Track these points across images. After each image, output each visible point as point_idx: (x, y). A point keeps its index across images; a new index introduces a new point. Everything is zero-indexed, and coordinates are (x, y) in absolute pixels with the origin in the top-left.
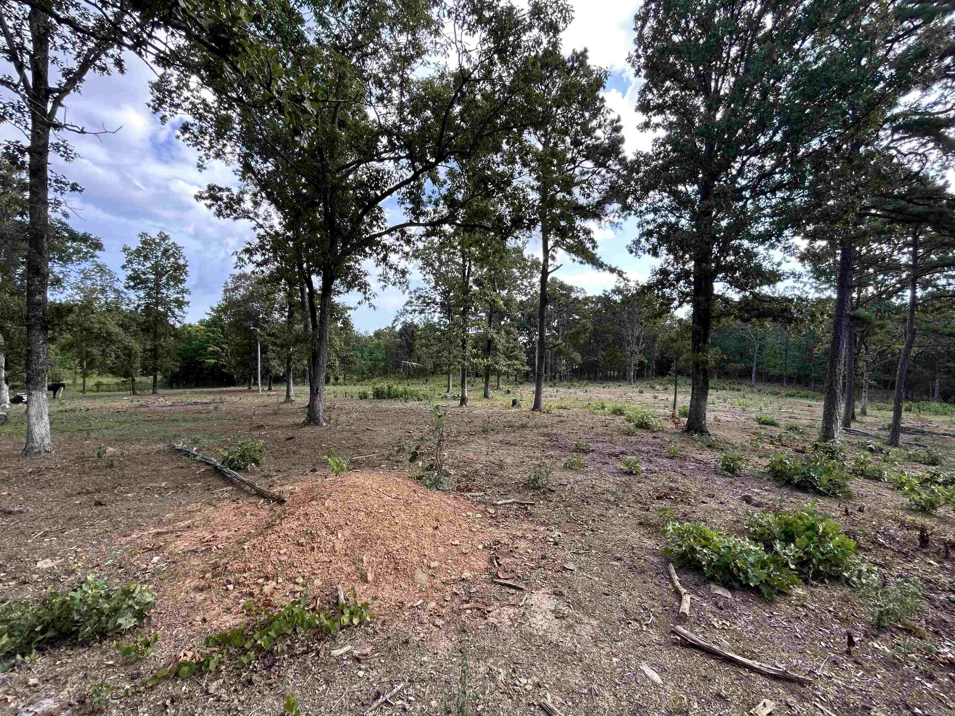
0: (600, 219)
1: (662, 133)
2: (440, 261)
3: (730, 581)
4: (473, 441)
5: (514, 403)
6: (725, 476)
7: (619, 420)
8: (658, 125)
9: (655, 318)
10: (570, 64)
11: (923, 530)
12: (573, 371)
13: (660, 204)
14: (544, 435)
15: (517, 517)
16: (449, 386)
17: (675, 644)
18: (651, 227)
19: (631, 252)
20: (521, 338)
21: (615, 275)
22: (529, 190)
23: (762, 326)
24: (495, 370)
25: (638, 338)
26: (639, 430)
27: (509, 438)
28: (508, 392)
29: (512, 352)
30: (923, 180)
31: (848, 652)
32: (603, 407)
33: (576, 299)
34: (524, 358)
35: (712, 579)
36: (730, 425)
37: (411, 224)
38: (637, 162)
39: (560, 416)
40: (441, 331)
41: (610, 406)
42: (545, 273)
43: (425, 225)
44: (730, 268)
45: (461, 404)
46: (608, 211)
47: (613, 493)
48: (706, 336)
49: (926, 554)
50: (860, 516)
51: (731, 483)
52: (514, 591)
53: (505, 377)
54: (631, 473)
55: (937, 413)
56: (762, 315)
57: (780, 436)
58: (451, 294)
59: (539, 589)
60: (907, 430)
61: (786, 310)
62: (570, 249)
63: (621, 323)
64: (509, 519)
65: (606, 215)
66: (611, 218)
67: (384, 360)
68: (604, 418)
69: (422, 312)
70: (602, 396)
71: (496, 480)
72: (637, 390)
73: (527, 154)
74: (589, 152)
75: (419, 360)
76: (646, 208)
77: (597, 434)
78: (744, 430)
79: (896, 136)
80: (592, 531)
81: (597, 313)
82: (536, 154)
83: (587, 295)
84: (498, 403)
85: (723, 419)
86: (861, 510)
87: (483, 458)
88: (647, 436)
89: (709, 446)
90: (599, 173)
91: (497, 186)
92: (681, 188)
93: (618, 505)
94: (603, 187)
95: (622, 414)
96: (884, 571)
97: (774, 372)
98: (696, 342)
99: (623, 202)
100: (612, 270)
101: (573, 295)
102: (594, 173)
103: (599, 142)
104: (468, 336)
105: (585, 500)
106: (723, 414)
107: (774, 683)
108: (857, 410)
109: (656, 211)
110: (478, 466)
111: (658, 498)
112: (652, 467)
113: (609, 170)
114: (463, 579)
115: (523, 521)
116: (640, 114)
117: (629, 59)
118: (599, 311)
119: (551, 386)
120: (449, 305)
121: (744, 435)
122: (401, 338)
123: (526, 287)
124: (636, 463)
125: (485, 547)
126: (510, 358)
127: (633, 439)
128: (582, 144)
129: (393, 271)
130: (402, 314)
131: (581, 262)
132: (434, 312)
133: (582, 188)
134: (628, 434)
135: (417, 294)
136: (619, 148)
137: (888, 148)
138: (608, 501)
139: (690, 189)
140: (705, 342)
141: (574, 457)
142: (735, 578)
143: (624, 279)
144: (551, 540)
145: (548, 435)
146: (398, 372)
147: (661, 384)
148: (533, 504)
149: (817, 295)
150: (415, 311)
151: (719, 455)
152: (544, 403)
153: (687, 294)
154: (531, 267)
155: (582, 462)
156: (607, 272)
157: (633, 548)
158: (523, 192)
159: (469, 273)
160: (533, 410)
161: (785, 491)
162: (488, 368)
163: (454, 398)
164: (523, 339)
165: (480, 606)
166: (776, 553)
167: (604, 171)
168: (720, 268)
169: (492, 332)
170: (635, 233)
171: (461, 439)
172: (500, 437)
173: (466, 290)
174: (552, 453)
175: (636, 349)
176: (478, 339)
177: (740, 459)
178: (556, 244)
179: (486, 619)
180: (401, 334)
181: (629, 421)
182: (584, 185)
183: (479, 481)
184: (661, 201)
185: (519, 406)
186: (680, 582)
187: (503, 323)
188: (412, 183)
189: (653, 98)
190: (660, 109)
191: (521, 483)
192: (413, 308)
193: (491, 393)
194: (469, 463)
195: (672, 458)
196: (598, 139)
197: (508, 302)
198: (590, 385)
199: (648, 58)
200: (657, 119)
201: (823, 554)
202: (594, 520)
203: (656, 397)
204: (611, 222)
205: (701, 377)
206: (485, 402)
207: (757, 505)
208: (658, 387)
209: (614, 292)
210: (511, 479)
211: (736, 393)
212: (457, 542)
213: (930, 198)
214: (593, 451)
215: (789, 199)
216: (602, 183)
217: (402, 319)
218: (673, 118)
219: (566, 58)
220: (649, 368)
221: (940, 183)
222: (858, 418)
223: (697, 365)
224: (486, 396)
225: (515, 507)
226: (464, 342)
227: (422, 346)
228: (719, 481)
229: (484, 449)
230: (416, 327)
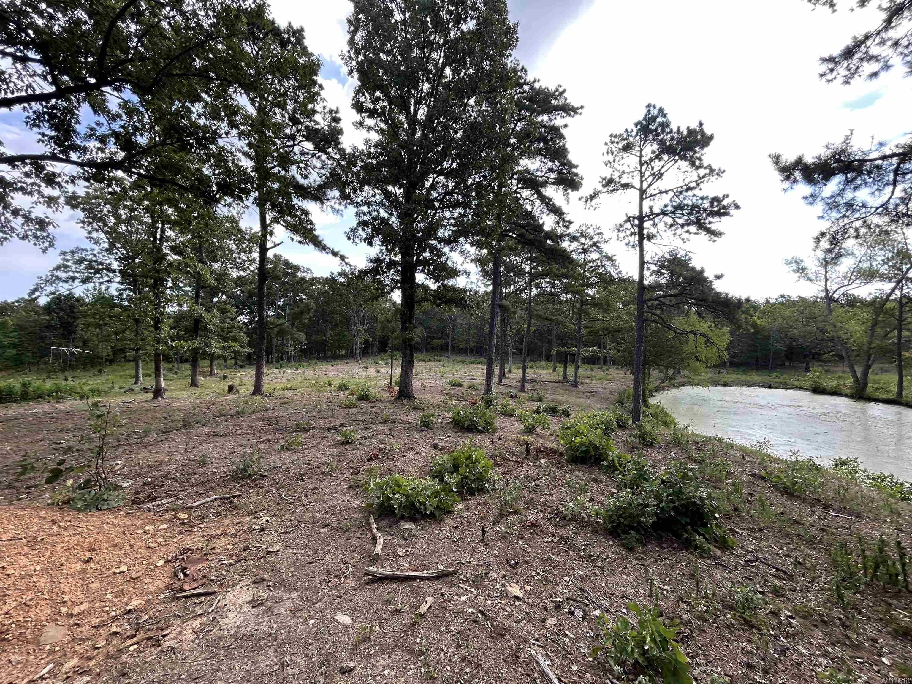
0: (322, 203)
1: (374, 137)
2: (118, 217)
3: (415, 515)
4: (167, 440)
5: (231, 389)
6: (423, 431)
7: (344, 395)
8: (370, 128)
9: (373, 301)
10: (286, 36)
11: (527, 444)
12: (301, 350)
13: (373, 199)
14: (263, 420)
15: (219, 514)
16: (137, 377)
17: (367, 583)
18: (366, 218)
19: (349, 238)
20: (242, 317)
21: (338, 259)
22: (240, 155)
23: (450, 310)
24: (205, 353)
25: (363, 319)
26: (360, 402)
27: (219, 429)
28: (225, 377)
29: (229, 332)
30: (533, 218)
31: (483, 540)
32: (330, 385)
33: (303, 278)
34: (245, 339)
35: (402, 518)
36: (432, 389)
37: (53, 157)
38: (353, 155)
39: (283, 398)
40: (120, 306)
41: (337, 382)
42: (263, 250)
43: (81, 165)
44: (426, 263)
45: (155, 397)
46: (329, 197)
47: (328, 465)
48: (411, 317)
49: (528, 459)
50: (499, 442)
51: (426, 436)
52: (203, 599)
53: (222, 361)
54: (346, 443)
55: (544, 368)
56: (449, 301)
57: (463, 394)
58: (137, 261)
59: (237, 584)
60: (529, 381)
61: (463, 299)
62: (290, 227)
63: (347, 305)
64: (207, 520)
65: (328, 200)
66: (332, 204)
67: (13, 346)
68: (329, 394)
69: (85, 281)
70: (330, 374)
71: (195, 479)
72: (362, 366)
73: (235, 114)
74: (309, 134)
75: (85, 344)
76: (362, 201)
77: (320, 412)
78: (441, 392)
79: (520, 186)
80: (304, 506)
81: (324, 293)
82: (246, 117)
83: (314, 276)
84: (209, 391)
85: (428, 385)
86: (500, 439)
87: (178, 458)
88: (365, 406)
89: (414, 409)
90: (319, 157)
91: (198, 140)
92: (390, 188)
93: (331, 475)
94: (323, 172)
95: (346, 389)
96: (508, 476)
97: (463, 345)
98: (404, 323)
99: (342, 190)
100: (335, 254)
101: (300, 275)
102: (314, 155)
103: (317, 127)
104: (162, 314)
105: (299, 477)
106: (427, 381)
107: (436, 582)
108: (507, 370)
109: (369, 204)
110: (171, 468)
111: (368, 460)
112: (367, 434)
113: (329, 157)
114: (130, 611)
115: (225, 516)
116: (354, 112)
117: (342, 57)
118: (326, 292)
119: (277, 368)
120: (134, 276)
121: (440, 396)
122: (49, 314)
123: (244, 261)
124: (351, 432)
125: (167, 562)
126: (226, 339)
127: (354, 411)
128: (301, 123)
129: (20, 220)
130: (48, 282)
131: (300, 242)
132: (109, 281)
133: (298, 167)
134: (349, 408)
135: (77, 256)
136: (338, 139)
137: (515, 192)
138: (323, 473)
139: (398, 192)
140: (411, 322)
141: (293, 438)
142: (418, 511)
143: (347, 264)
144: (257, 527)
145: (268, 419)
146: (45, 363)
147: (383, 359)
148: (240, 496)
149: (485, 289)
150: (73, 279)
151: (419, 414)
152: (265, 387)
153: (397, 282)
154: (250, 240)
155: (301, 440)
156: (330, 256)
157: (341, 511)
158: (232, 155)
159: (162, 237)
160: (253, 394)
161: (460, 434)
162: (195, 352)
163: (145, 390)
164: (243, 319)
165: (151, 634)
166: (447, 483)
167: (324, 157)
168: (419, 263)
169: (200, 310)
170: (354, 223)
171: (150, 439)
172: (207, 430)
173: (160, 258)
174: (269, 437)
175: (361, 328)
176: (179, 318)
177: (432, 416)
178: (275, 220)
179: (160, 646)
180: (48, 309)
181: (352, 395)
182: (301, 165)
183: (168, 485)
184: (374, 196)
185: (237, 392)
186: (377, 529)
187: (216, 300)
188: (53, 101)
189: (366, 99)
190: (372, 114)
191: (227, 475)
192: (71, 274)
193: (201, 380)
194: (157, 466)
195: (384, 423)
196: (317, 123)
197: (222, 277)
198: (319, 363)
199: (358, 63)
200: (370, 122)
201: (474, 475)
202: (306, 495)
203: (378, 371)
204: (332, 207)
205: (408, 352)
206: (193, 391)
207: (441, 450)
208: (380, 362)
209: (339, 274)
210: (216, 474)
211: (438, 363)
212: (124, 568)
213: (536, 231)
214: (314, 428)
215: (464, 216)
216: (323, 168)
217: (49, 289)
218: (383, 125)
219: (282, 28)
220: (373, 345)
221: (541, 222)
222: (507, 375)
223: (405, 341)
224: (194, 384)
225: (216, 503)
226: (157, 321)
227: (88, 325)
228: (418, 436)
229: (182, 447)
230: (79, 300)
